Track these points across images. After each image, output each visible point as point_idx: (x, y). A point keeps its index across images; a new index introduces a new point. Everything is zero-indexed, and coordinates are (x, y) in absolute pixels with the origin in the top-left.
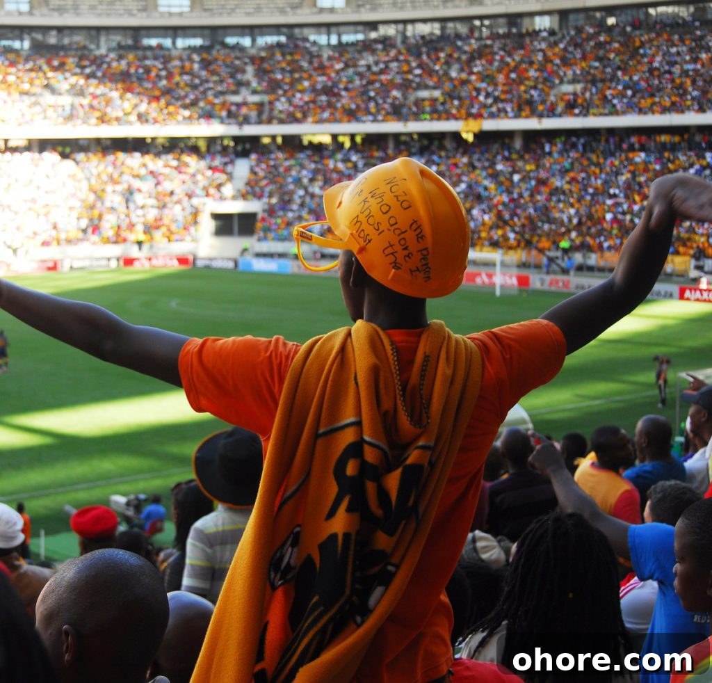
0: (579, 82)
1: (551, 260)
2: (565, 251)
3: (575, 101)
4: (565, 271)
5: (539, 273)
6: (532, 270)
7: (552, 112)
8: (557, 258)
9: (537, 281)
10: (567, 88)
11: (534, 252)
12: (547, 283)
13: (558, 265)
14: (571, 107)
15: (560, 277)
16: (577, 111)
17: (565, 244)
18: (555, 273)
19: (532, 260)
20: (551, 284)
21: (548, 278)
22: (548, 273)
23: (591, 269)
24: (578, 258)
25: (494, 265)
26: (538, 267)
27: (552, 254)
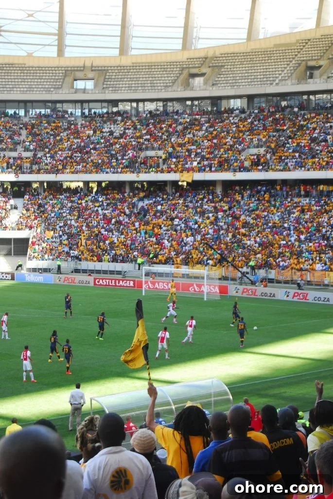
0: (262, 147)
1: (243, 274)
2: (253, 268)
3: (259, 160)
4: (253, 283)
5: (234, 284)
6: (229, 282)
7: (243, 168)
8: (247, 273)
10: (255, 151)
11: (231, 269)
12: (240, 291)
13: (248, 278)
14: (256, 163)
15: (249, 287)
16: (260, 167)
17: (252, 263)
18: (246, 284)
19: (230, 275)
20: (243, 292)
21: (241, 288)
22: (241, 284)
23: (271, 281)
24: (262, 273)
25: (203, 278)
26: (233, 279)
27: (245, 269)
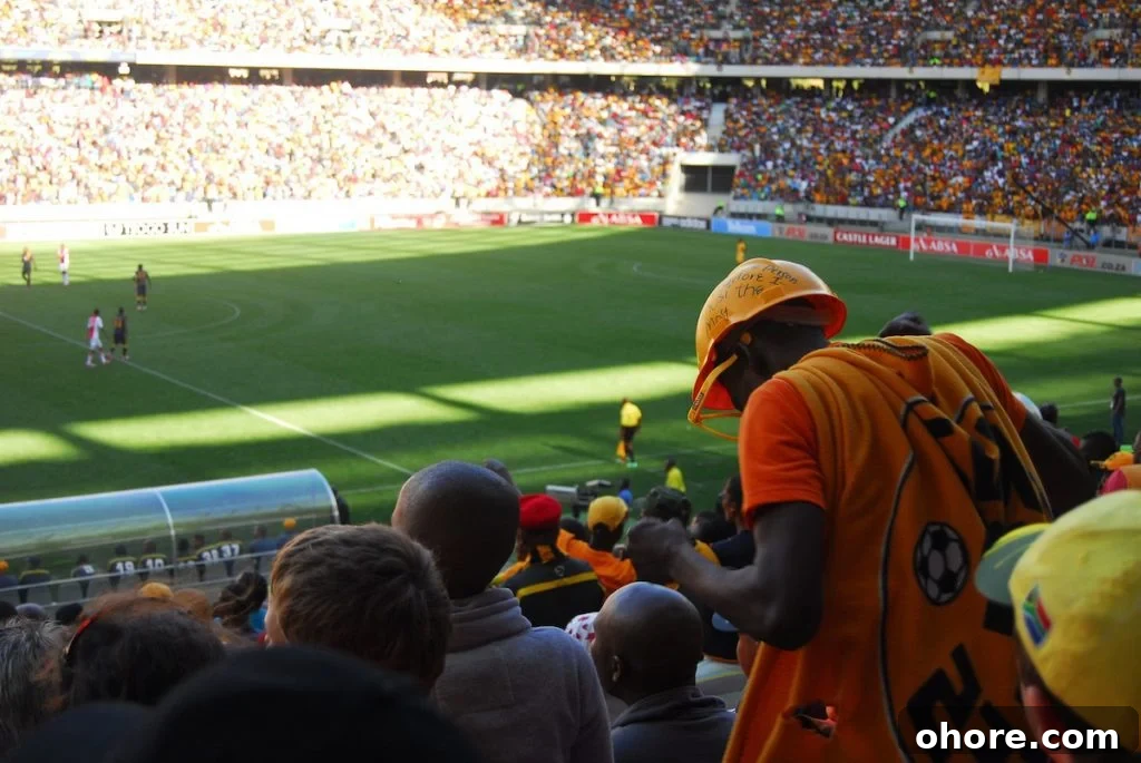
0: (1116, 26)
1: (1075, 232)
2: (1092, 223)
3: (1111, 48)
4: (1090, 246)
5: (1060, 247)
6: (1052, 244)
7: (1082, 60)
8: (1082, 231)
9: (1056, 257)
10: (1103, 33)
11: (1055, 223)
12: (1068, 260)
13: (1082, 239)
14: (1107, 55)
15: (1083, 253)
16: (1113, 61)
17: (1091, 216)
18: (1078, 248)
19: (1053, 234)
20: (1073, 261)
21: (1070, 254)
22: (1071, 248)
23: (1120, 245)
24: (1106, 231)
25: (1008, 236)
26: (1058, 240)
27: (1077, 225)
